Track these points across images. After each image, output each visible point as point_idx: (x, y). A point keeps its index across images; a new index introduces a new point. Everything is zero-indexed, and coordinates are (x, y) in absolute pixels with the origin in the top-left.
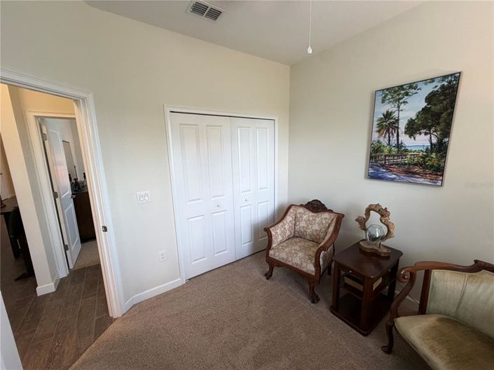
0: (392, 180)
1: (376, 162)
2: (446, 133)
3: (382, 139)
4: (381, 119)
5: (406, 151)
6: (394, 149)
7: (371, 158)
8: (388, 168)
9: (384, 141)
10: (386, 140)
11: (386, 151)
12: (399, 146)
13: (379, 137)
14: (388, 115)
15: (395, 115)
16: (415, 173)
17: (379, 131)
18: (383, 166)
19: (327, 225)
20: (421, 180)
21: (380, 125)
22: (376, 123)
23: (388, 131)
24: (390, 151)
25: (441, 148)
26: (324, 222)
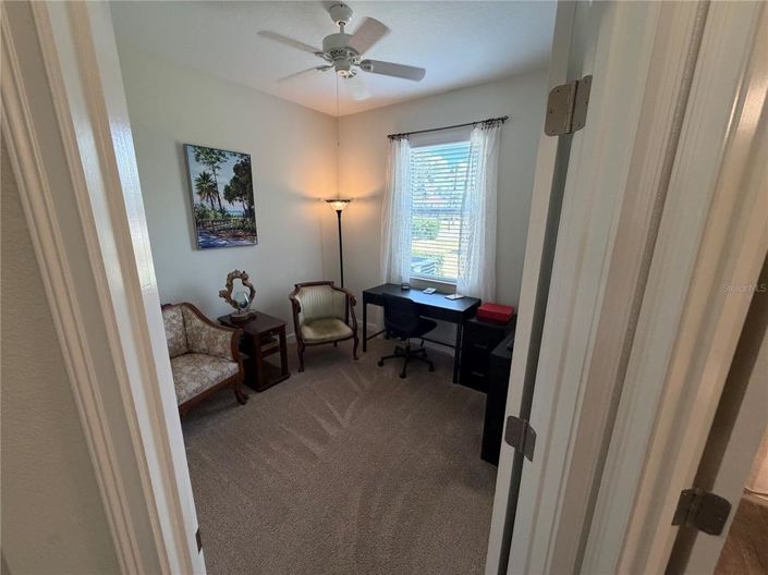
0: (223, 246)
1: (205, 228)
2: (251, 202)
3: (204, 203)
4: (199, 180)
5: (229, 216)
6: (219, 214)
7: (198, 224)
8: (217, 234)
9: (208, 206)
10: (210, 203)
11: (212, 215)
12: (222, 211)
13: (202, 199)
14: (205, 177)
15: (212, 177)
16: (239, 236)
17: (200, 193)
18: (212, 232)
19: (181, 324)
20: (245, 242)
21: (199, 186)
22: (194, 184)
23: (209, 194)
24: (216, 217)
25: (250, 213)
26: (175, 322)
